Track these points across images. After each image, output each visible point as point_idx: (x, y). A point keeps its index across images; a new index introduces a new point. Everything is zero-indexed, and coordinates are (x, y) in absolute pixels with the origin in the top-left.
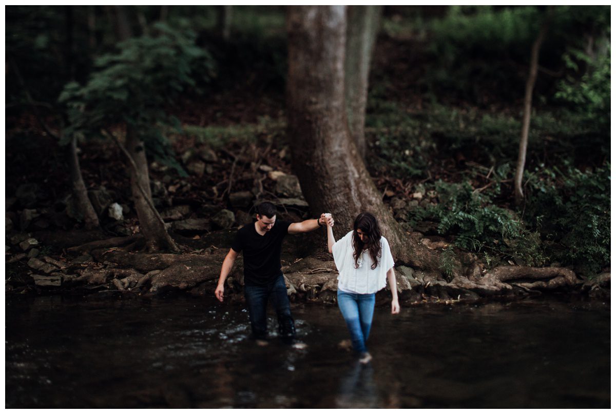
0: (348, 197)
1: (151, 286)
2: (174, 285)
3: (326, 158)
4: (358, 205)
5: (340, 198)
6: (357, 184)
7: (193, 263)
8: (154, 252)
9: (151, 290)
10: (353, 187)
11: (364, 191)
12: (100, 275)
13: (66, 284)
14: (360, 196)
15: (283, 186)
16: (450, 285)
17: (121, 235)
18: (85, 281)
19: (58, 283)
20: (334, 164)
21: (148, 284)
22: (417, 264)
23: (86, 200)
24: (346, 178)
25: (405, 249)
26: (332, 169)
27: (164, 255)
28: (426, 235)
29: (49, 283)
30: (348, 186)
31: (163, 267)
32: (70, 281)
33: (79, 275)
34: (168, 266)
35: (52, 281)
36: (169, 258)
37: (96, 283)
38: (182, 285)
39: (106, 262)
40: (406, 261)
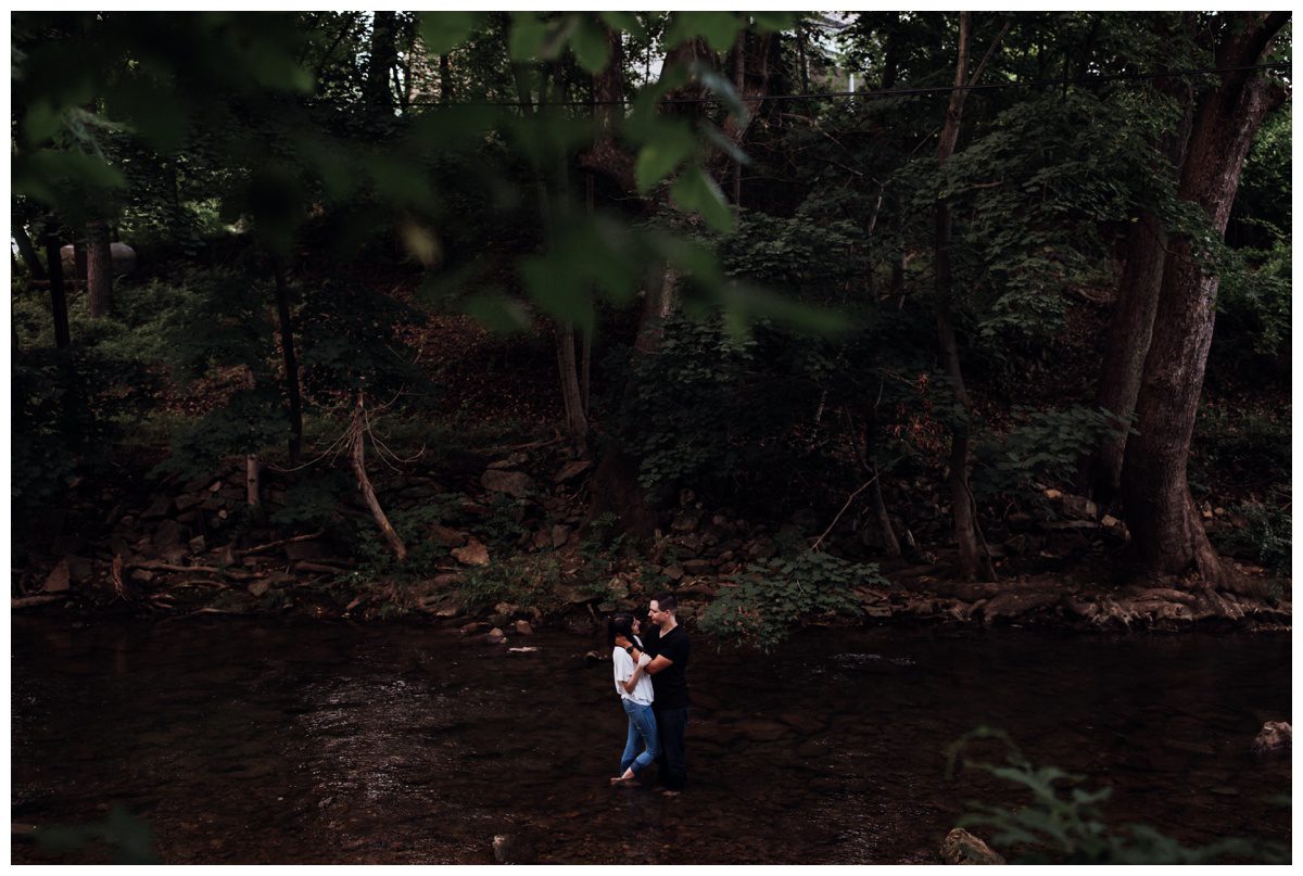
0: (1181, 528)
1: (984, 615)
2: (1004, 614)
3: (1169, 495)
4: (1189, 535)
5: (1173, 530)
6: (1189, 515)
7: (1019, 591)
8: (973, 582)
9: (986, 619)
10: (1186, 520)
11: (1194, 522)
12: (926, 605)
13: (897, 614)
14: (1191, 525)
15: (1071, 508)
16: (1278, 611)
17: (924, 563)
18: (913, 611)
19: (888, 614)
20: (1174, 499)
21: (979, 613)
22: (1239, 590)
23: (890, 530)
24: (1181, 512)
25: (1224, 575)
26: (1172, 504)
27: (987, 585)
28: (1237, 558)
29: (880, 614)
30: (1182, 519)
31: (990, 596)
32: (898, 611)
33: (906, 606)
34: (994, 596)
35: (883, 611)
36: (993, 587)
37: (923, 613)
38: (1013, 614)
39: (925, 592)
40: (1227, 586)
